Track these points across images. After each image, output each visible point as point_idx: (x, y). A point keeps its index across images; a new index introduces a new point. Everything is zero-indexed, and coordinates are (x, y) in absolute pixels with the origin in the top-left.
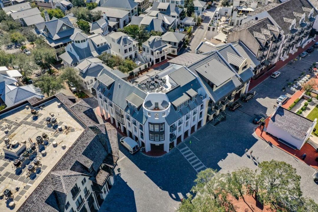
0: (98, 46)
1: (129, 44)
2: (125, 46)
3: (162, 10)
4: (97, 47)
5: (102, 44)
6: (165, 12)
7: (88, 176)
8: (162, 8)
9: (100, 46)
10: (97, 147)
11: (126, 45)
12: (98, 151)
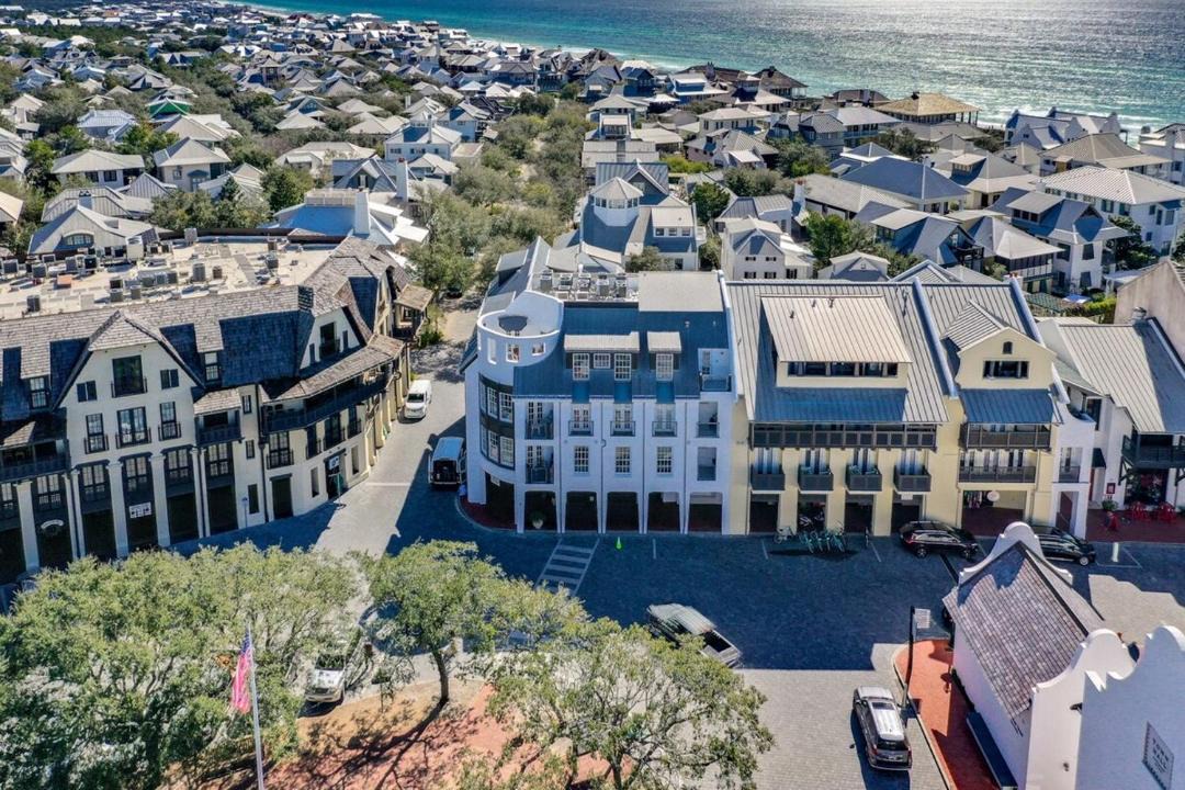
0: (661, 231)
1: (767, 259)
2: (747, 259)
3: (1026, 214)
4: (655, 236)
5: (672, 230)
6: (1033, 223)
7: (195, 381)
8: (1027, 210)
9: (666, 235)
10: (275, 338)
11: (754, 259)
12: (270, 349)
